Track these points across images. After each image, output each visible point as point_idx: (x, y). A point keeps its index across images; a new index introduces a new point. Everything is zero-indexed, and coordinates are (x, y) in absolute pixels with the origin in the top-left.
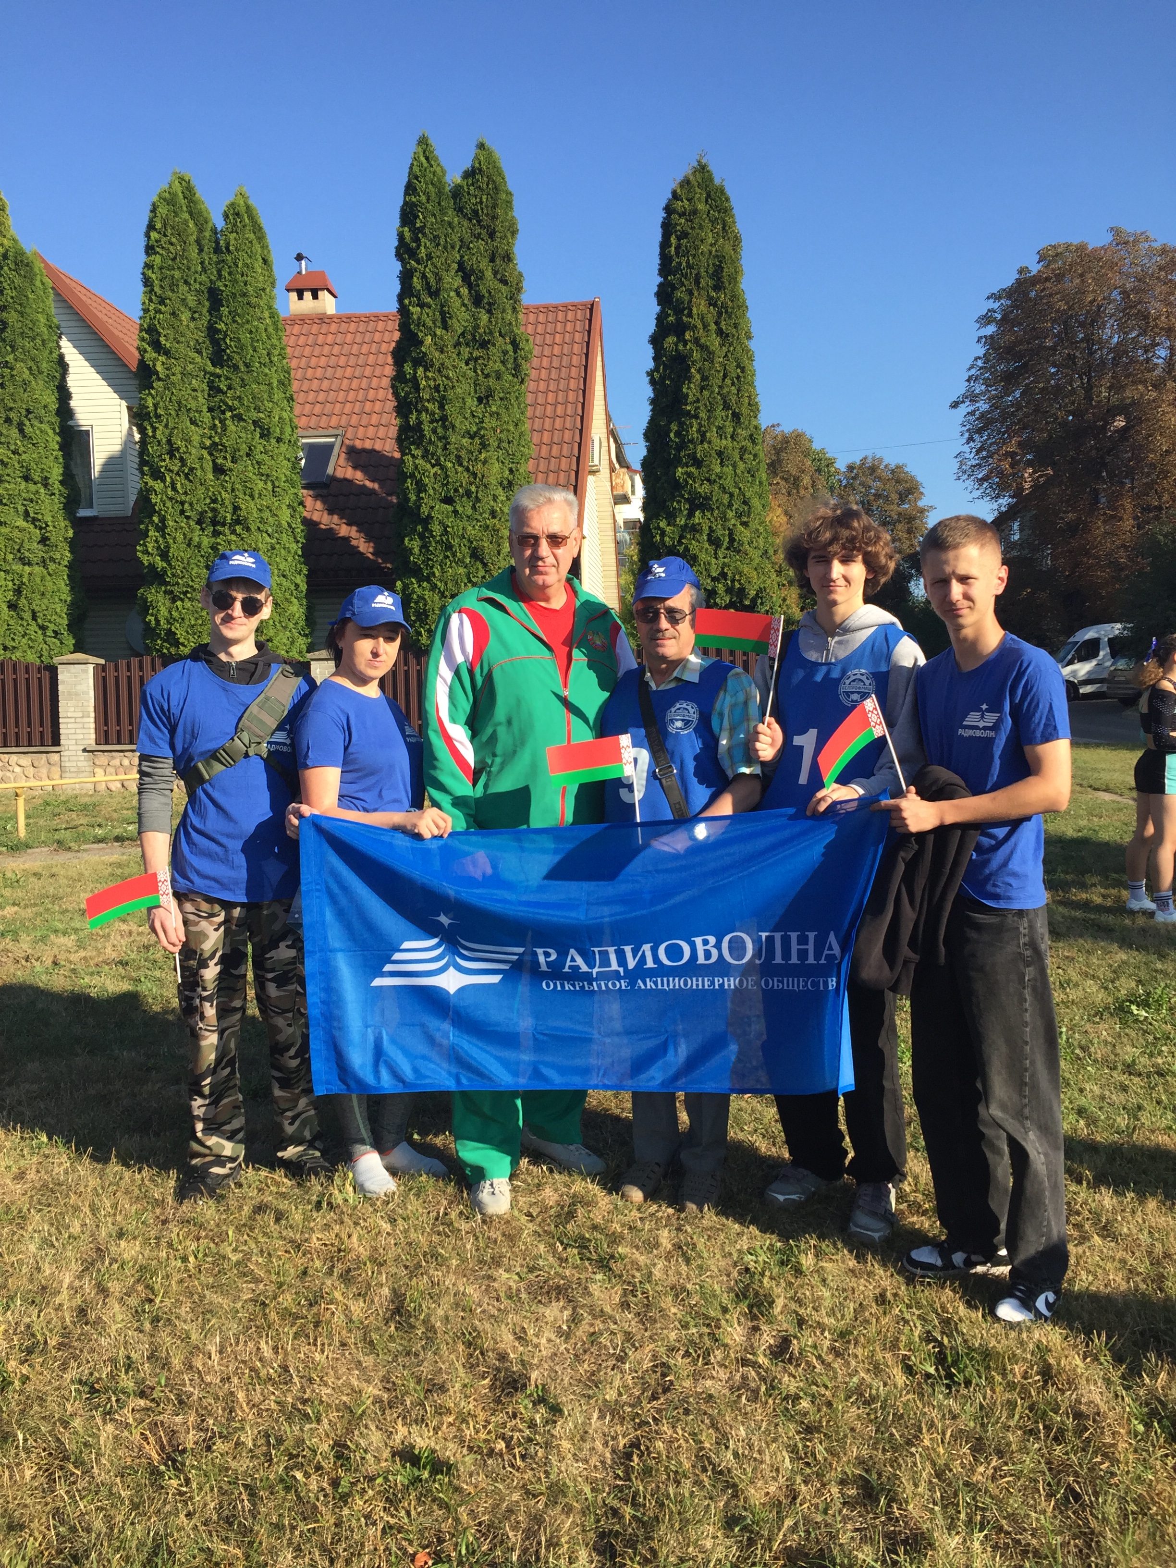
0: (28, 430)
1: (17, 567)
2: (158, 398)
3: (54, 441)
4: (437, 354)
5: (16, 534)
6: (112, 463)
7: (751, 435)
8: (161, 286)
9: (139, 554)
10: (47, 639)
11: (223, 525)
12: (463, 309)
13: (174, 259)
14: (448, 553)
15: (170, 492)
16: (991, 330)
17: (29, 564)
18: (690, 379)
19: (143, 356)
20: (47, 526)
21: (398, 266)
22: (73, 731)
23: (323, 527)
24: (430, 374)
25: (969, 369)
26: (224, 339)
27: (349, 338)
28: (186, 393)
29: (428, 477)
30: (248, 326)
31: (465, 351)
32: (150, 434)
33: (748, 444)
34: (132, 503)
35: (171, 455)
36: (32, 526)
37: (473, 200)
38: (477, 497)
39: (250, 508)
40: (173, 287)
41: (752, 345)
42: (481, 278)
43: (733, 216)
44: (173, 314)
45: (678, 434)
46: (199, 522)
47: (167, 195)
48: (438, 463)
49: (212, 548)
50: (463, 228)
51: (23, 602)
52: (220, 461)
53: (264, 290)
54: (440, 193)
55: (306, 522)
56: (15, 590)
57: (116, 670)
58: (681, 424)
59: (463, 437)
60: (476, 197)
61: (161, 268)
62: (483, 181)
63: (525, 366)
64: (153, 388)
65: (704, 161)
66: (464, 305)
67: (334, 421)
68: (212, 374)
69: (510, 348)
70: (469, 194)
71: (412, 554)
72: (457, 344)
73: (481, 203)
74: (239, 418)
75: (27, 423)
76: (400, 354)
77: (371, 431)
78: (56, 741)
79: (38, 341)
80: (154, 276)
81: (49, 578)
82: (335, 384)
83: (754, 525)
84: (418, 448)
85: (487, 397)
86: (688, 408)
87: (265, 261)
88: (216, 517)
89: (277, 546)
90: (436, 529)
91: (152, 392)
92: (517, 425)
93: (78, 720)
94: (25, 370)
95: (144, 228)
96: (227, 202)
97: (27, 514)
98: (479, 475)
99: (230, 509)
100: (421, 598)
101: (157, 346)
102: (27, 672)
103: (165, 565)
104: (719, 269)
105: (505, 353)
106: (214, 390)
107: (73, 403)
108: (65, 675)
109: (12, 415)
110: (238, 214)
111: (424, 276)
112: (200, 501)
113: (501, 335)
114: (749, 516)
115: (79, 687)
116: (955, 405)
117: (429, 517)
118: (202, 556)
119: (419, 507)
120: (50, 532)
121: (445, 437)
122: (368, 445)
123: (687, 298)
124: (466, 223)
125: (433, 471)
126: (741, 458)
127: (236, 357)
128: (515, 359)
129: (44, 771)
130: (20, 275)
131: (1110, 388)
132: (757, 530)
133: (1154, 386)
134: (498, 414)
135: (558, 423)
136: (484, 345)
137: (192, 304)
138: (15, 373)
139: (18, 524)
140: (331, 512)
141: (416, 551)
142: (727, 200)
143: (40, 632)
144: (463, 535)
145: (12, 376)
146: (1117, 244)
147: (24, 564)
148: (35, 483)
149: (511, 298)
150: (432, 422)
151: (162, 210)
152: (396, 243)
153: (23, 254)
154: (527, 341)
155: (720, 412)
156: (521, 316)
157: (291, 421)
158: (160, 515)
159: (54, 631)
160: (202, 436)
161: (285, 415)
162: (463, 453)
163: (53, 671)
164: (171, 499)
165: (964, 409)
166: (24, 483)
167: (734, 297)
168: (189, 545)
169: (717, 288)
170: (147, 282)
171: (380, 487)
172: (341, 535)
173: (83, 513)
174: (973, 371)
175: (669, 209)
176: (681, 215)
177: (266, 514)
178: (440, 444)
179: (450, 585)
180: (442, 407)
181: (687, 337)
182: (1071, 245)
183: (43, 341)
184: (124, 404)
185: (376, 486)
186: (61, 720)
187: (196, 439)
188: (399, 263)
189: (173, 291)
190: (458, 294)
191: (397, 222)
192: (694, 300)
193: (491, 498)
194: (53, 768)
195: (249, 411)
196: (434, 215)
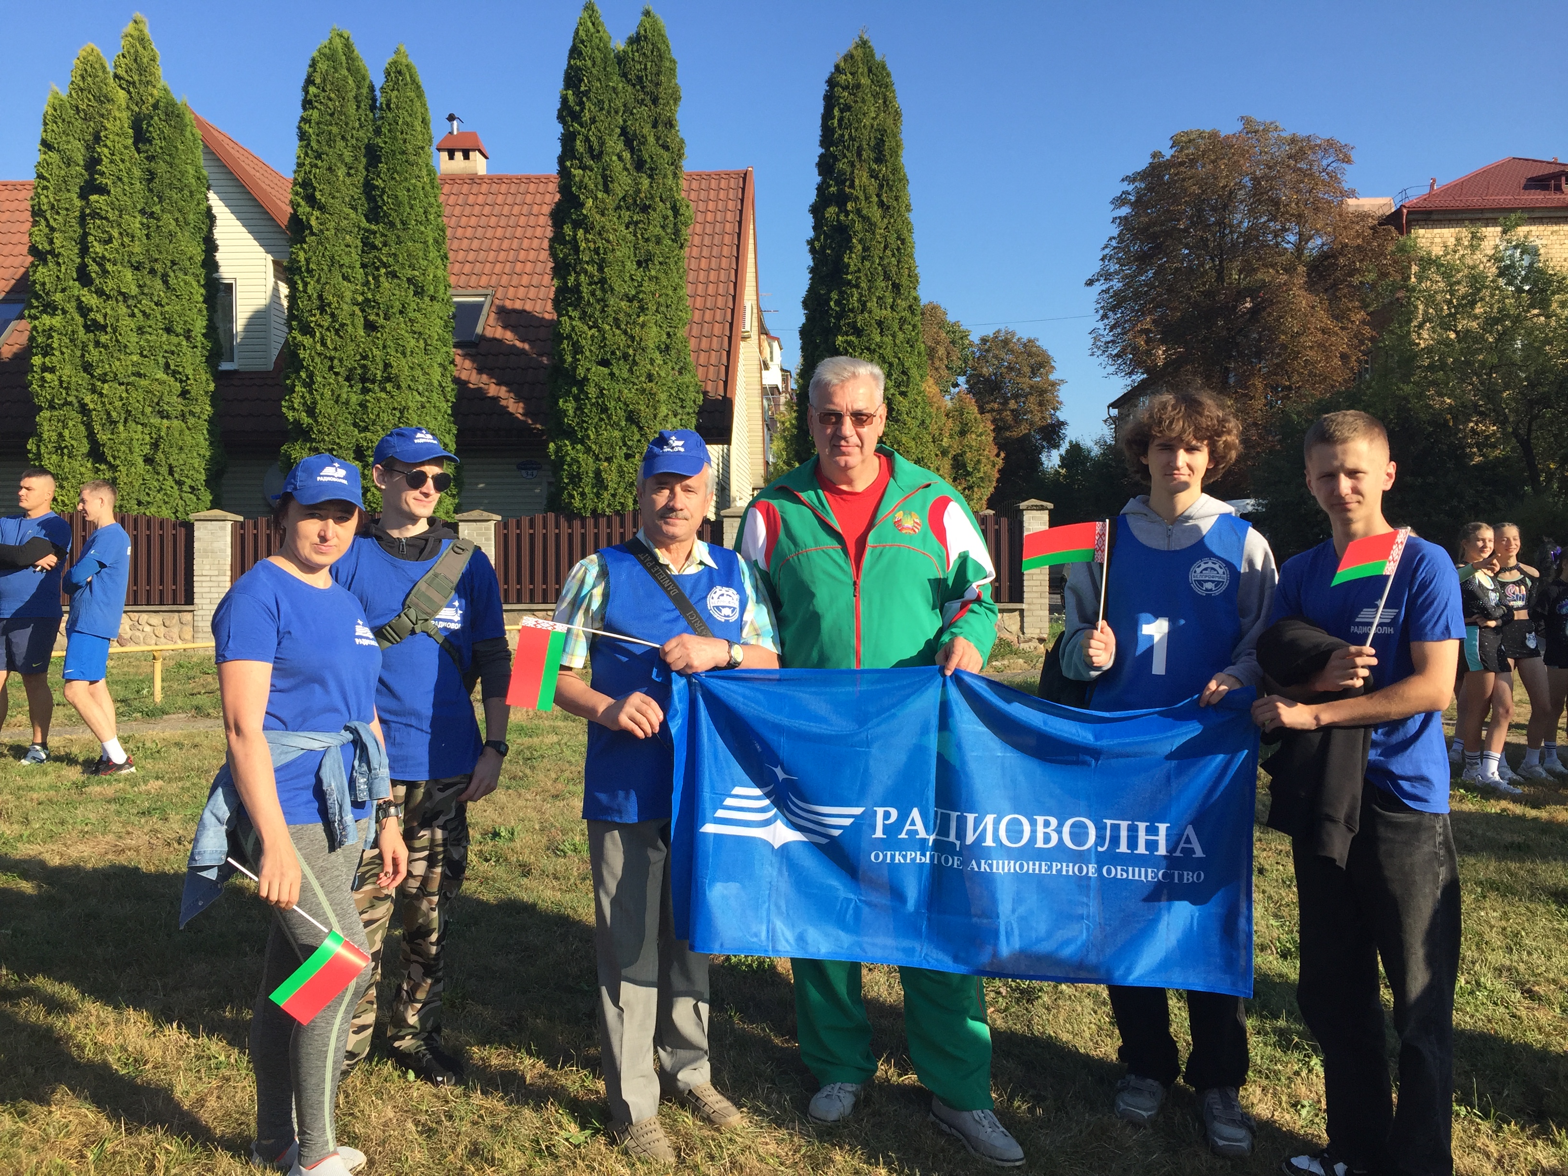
0: (172, 281)
1: (156, 421)
2: (311, 253)
3: (199, 293)
4: (598, 217)
5: (156, 386)
6: (259, 319)
7: (910, 307)
8: (318, 141)
9: (284, 410)
10: (184, 495)
11: (373, 382)
12: (625, 173)
13: (332, 115)
14: (603, 416)
15: (319, 347)
16: (1125, 211)
17: (168, 417)
18: (851, 249)
19: (295, 211)
20: (188, 379)
21: (559, 129)
22: (207, 590)
23: (471, 386)
24: (590, 237)
25: (1103, 249)
26: (381, 196)
27: (500, 199)
28: (339, 249)
29: (585, 339)
30: (407, 184)
31: (626, 215)
32: (301, 289)
33: (906, 314)
34: (274, 358)
35: (322, 310)
36: (173, 379)
37: (638, 67)
38: (634, 360)
39: (401, 366)
40: (331, 142)
41: (912, 217)
42: (644, 144)
43: (894, 91)
44: (330, 169)
45: (838, 303)
46: (348, 379)
47: (327, 51)
48: (595, 326)
49: (360, 405)
50: (626, 93)
51: (159, 457)
52: (372, 318)
53: (422, 148)
54: (605, 60)
55: (456, 381)
56: (152, 444)
57: (256, 527)
58: (841, 293)
59: (622, 300)
60: (640, 63)
61: (318, 123)
62: (647, 48)
63: (686, 232)
64: (305, 242)
65: (865, 37)
66: (626, 169)
67: (484, 280)
68: (367, 230)
69: (670, 213)
70: (633, 60)
71: (566, 415)
72: (618, 207)
73: (646, 69)
74: (394, 275)
75: (172, 274)
76: (559, 216)
77: (521, 292)
78: (189, 599)
79: (186, 192)
80: (311, 130)
81: (187, 432)
82: (486, 244)
83: (912, 396)
84: (575, 309)
85: (646, 261)
86: (850, 277)
87: (424, 121)
88: (365, 373)
89: (428, 405)
90: (592, 391)
91: (305, 246)
92: (675, 289)
93: (213, 579)
94: (172, 221)
95: (301, 83)
96: (390, 60)
97: (167, 366)
98: (637, 339)
99: (381, 366)
100: (575, 461)
101: (311, 200)
102: (162, 528)
103: (311, 421)
104: (880, 143)
105: (665, 218)
106: (368, 245)
107: (219, 256)
108: (201, 532)
109: (157, 266)
110: (400, 72)
111: (587, 139)
112: (349, 357)
113: (661, 200)
114: (907, 386)
115: (215, 545)
116: (1090, 283)
117: (586, 379)
118: (350, 413)
119: (575, 369)
120: (191, 385)
121: (603, 300)
122: (518, 305)
123: (849, 170)
124: (629, 88)
125: (590, 333)
126: (900, 329)
127: (394, 214)
128: (675, 224)
129: (175, 631)
130: (170, 126)
131: (1240, 272)
132: (916, 400)
133: (1285, 270)
134: (657, 278)
135: (711, 289)
136: (645, 209)
137: (348, 160)
138: (160, 224)
139: (158, 376)
140: (480, 371)
141: (571, 412)
142: (888, 75)
143: (176, 487)
144: (619, 398)
145: (158, 227)
146: (1247, 133)
147: (162, 418)
148: (177, 335)
149: (672, 164)
150: (590, 284)
151: (322, 66)
152: (559, 106)
153: (174, 105)
154: (688, 206)
155: (881, 283)
156: (684, 184)
157: (445, 279)
158: (307, 370)
159: (191, 487)
160: (354, 292)
161: (439, 273)
162: (621, 316)
163: (189, 528)
164: (320, 354)
165: (1099, 287)
166: (165, 335)
167: (895, 170)
168: (337, 402)
169: (879, 160)
170: (303, 136)
171: (532, 347)
172: (490, 395)
173: (225, 366)
174: (1107, 251)
175: (832, 83)
176: (845, 88)
177: (418, 373)
178: (598, 307)
179: (605, 449)
180: (601, 269)
181: (849, 207)
182: (1204, 132)
183: (191, 192)
184: (270, 257)
185: (527, 346)
186: (195, 579)
187: (348, 295)
188: (561, 126)
189: (330, 146)
190: (620, 158)
191: (561, 85)
192: (856, 171)
193: (647, 361)
194: (185, 628)
195: (404, 268)
196: (599, 80)
